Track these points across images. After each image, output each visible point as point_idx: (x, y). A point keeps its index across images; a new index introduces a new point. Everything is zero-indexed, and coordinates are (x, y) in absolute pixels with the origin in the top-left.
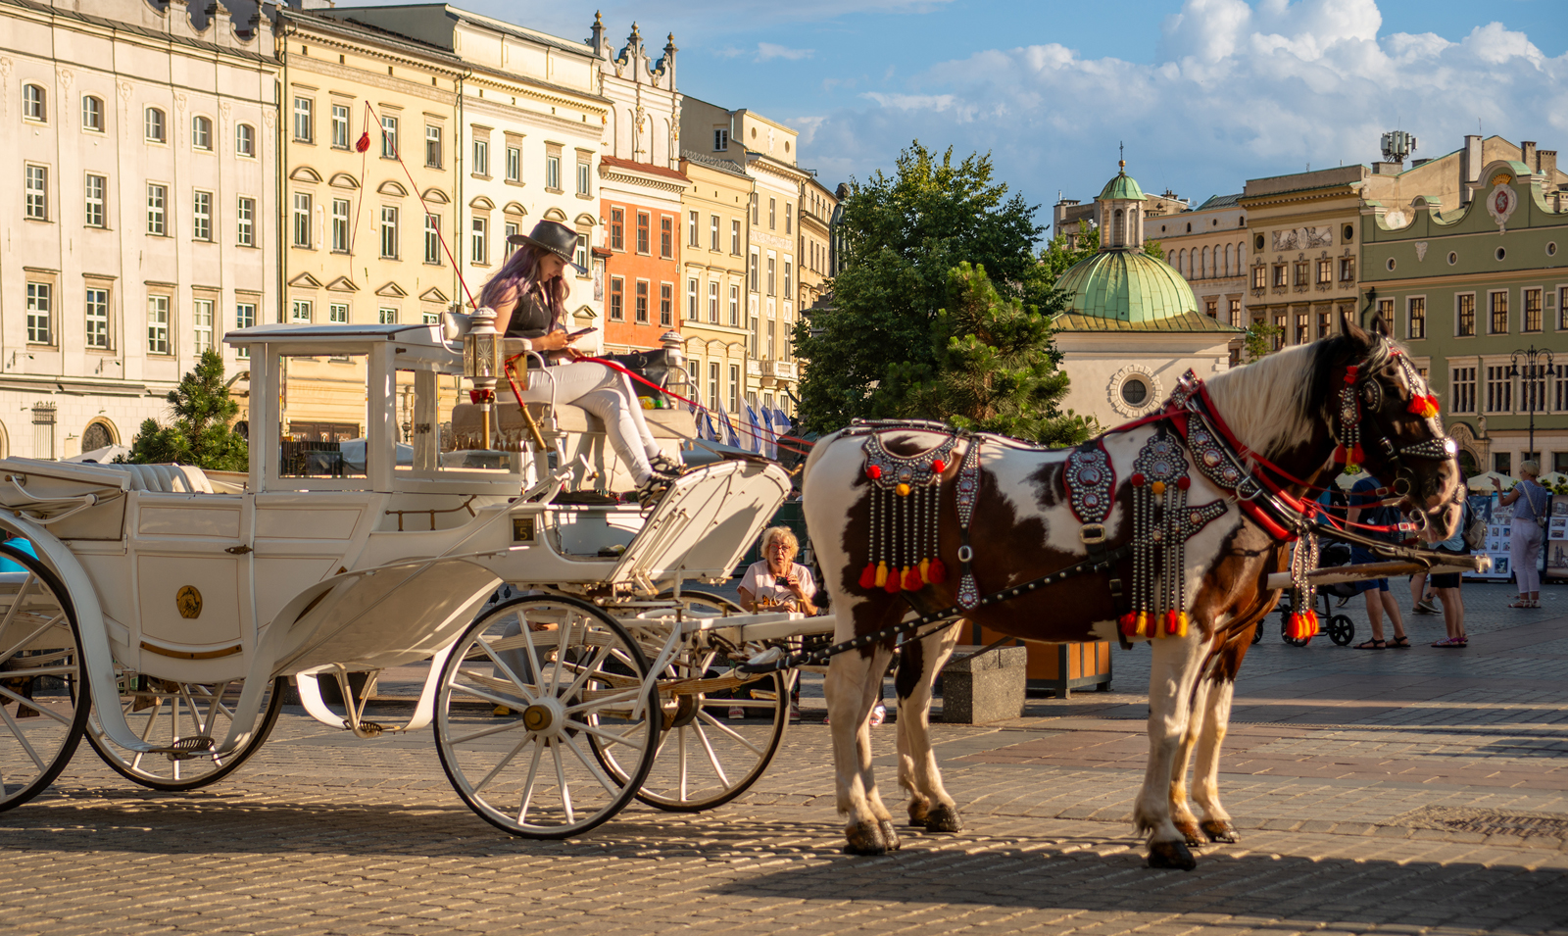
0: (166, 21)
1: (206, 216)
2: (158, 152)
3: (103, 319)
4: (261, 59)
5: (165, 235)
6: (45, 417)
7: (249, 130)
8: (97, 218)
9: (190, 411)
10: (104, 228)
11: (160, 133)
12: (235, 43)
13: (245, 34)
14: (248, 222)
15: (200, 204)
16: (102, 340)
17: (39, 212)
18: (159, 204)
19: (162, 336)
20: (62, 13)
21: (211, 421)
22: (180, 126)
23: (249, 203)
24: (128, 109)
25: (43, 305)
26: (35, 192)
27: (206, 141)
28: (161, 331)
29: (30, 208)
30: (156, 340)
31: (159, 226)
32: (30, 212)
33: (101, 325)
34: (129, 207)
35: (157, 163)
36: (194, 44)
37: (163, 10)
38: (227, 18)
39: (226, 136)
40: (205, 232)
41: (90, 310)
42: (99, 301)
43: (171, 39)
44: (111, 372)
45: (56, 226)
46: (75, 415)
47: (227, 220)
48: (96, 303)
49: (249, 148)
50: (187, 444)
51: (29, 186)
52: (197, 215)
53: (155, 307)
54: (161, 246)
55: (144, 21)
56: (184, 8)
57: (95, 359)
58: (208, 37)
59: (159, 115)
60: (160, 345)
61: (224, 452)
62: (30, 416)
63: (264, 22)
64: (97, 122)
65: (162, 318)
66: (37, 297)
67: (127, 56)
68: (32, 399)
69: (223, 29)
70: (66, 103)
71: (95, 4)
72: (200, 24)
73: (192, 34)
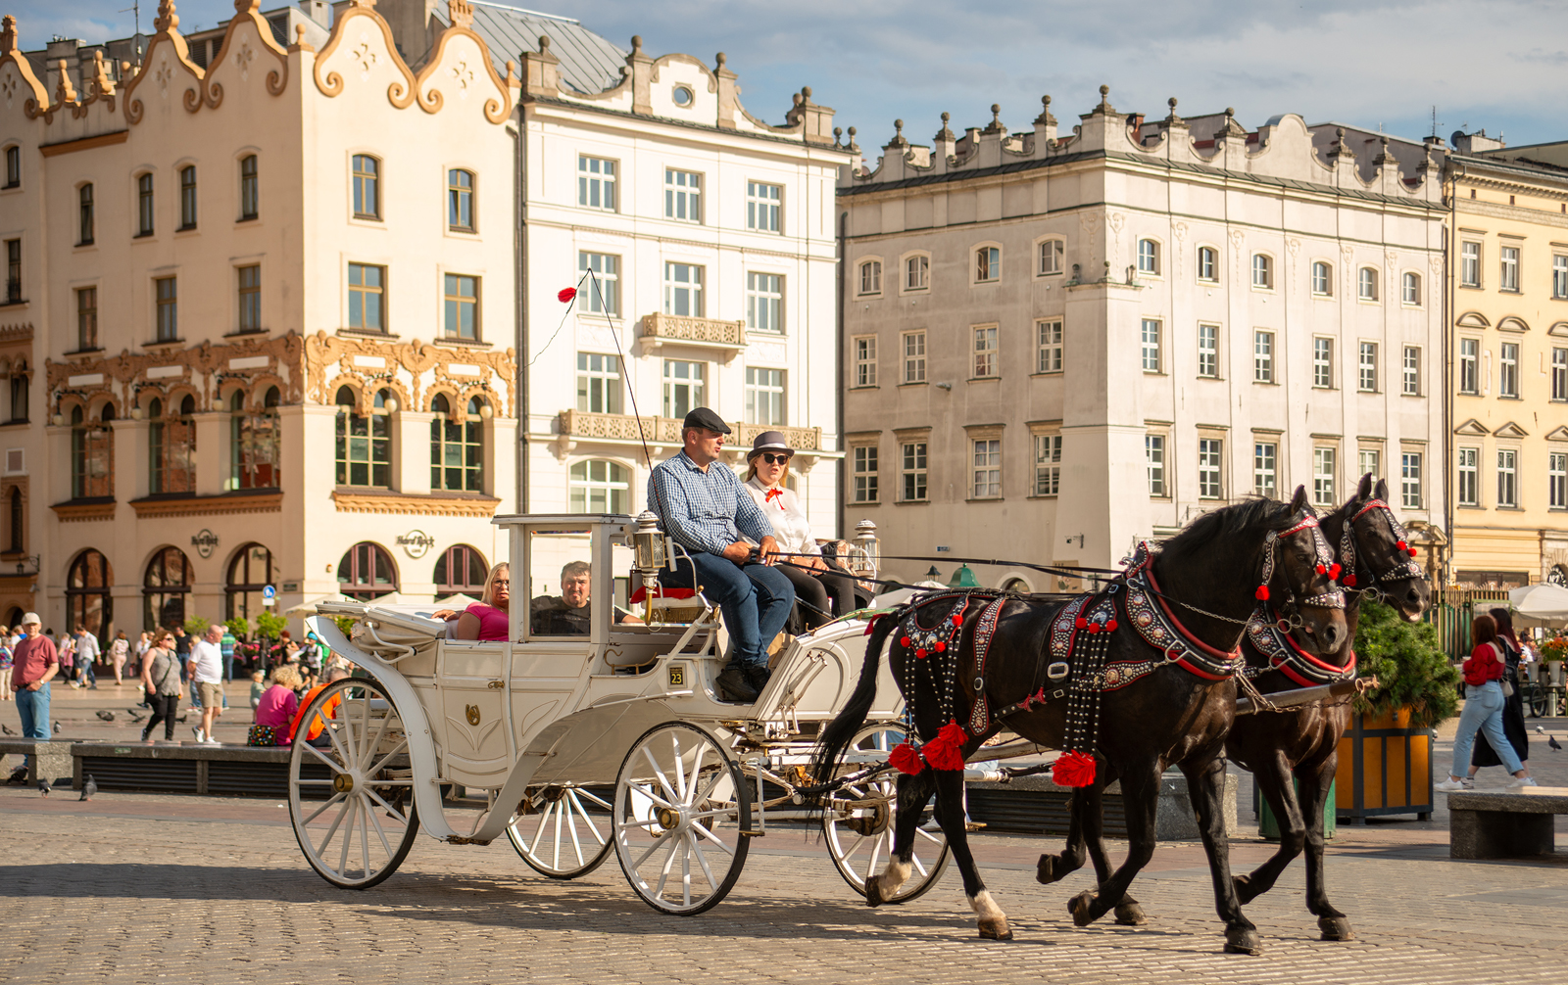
0: (1334, 175)
1: (1371, 367)
2: (1325, 306)
3: (1271, 472)
4: (1428, 206)
5: (1331, 388)
7: (1415, 278)
8: (1266, 373)
10: (1272, 383)
11: (1326, 287)
12: (1403, 192)
13: (1412, 182)
14: (1414, 371)
15: (1366, 355)
16: (1270, 493)
17: (1211, 370)
18: (1325, 357)
19: (1328, 487)
20: (1235, 176)
22: (1347, 278)
23: (1415, 352)
24: (1295, 266)
25: (1215, 461)
26: (1208, 351)
27: (1372, 292)
28: (1327, 482)
29: (1202, 367)
30: (1322, 491)
31: (1325, 379)
32: (1202, 371)
33: (1269, 478)
34: (1296, 362)
35: (1324, 314)
36: (1362, 196)
37: (1331, 165)
38: (1395, 167)
39: (1393, 285)
40: (1370, 383)
41: (1259, 464)
42: (1268, 454)
43: (1339, 193)
45: (1226, 383)
47: (1393, 371)
48: (1264, 457)
49: (1415, 297)
51: (1202, 346)
52: (1362, 366)
53: (1321, 460)
54: (1328, 398)
55: (1313, 177)
56: (1352, 160)
58: (1376, 187)
59: (1326, 268)
60: (1327, 496)
63: (1432, 168)
64: (1266, 280)
65: (1328, 470)
66: (1208, 453)
67: (1296, 213)
69: (1390, 179)
70: (1237, 263)
71: (1266, 163)
72: (1367, 176)
73: (1359, 186)
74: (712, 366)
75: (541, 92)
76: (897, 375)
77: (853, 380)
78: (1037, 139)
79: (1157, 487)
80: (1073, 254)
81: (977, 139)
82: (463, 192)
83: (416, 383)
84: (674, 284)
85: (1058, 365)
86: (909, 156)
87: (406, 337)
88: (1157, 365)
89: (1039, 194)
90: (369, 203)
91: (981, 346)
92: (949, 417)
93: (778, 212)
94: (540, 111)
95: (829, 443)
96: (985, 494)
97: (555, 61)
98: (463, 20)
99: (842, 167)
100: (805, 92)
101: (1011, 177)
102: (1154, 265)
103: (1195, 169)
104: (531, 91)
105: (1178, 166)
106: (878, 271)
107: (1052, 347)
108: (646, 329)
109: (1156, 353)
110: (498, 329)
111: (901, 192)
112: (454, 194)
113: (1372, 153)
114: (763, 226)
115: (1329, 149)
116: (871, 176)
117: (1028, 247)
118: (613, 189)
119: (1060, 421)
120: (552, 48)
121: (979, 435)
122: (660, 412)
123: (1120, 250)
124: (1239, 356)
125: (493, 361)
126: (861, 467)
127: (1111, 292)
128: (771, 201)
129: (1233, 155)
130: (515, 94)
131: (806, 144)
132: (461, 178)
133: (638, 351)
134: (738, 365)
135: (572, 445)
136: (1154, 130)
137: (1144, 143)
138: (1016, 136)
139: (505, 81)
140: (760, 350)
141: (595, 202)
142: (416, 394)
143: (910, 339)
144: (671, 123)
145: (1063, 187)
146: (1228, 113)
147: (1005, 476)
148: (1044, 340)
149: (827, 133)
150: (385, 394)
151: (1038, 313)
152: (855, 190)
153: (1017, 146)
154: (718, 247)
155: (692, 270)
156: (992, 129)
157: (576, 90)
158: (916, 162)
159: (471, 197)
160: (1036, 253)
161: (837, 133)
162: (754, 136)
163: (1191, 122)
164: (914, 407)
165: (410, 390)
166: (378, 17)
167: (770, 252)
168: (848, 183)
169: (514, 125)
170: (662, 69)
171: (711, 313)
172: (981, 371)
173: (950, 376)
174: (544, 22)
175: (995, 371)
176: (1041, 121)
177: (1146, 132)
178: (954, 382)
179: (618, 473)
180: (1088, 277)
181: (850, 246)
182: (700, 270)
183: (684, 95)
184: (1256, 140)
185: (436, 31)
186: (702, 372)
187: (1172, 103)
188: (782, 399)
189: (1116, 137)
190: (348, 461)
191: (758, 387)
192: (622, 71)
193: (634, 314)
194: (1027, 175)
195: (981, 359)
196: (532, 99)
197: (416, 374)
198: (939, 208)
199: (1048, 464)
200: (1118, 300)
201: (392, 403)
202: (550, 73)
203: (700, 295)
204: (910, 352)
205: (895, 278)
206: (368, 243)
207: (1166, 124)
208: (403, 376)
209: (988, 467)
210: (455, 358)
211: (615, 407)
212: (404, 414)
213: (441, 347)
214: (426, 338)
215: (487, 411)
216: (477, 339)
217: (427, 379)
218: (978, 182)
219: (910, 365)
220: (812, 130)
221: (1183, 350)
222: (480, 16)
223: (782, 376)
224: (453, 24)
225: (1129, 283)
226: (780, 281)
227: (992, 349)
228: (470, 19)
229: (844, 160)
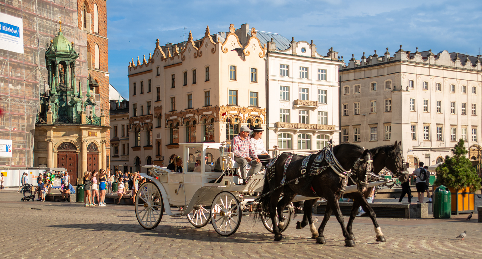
0: (455, 64)
1: (464, 109)
2: (453, 95)
3: (441, 134)
4: (478, 71)
5: (455, 114)
6: (428, 156)
7: (475, 88)
8: (439, 111)
9: (456, 153)
10: (441, 113)
11: (454, 90)
12: (472, 68)
13: (474, 66)
14: (475, 109)
15: (463, 106)
16: (441, 139)
17: (426, 110)
18: (453, 107)
19: (454, 137)
20: (432, 65)
21: (461, 155)
22: (459, 88)
23: (475, 105)
24: (446, 86)
25: (427, 131)
26: (426, 106)
27: (465, 91)
28: (454, 136)
29: (424, 109)
30: (453, 138)
31: (454, 112)
32: (424, 110)
33: (440, 135)
34: (446, 108)
35: (453, 97)
36: (462, 69)
37: (455, 62)
38: (470, 62)
39: (469, 90)
40: (464, 112)
41: (438, 132)
42: (440, 129)
43: (456, 68)
44: (442, 146)
45: (430, 113)
46: (434, 156)
47: (470, 109)
48: (439, 130)
49: (475, 92)
50: (456, 161)
51: (424, 105)
52: (462, 109)
53: (452, 131)
54: (454, 116)
55: (450, 65)
56: (460, 61)
57: (439, 143)
58: (465, 67)
59: (453, 86)
60: (453, 139)
61: (465, 162)
62: (424, 156)
63: (479, 62)
64: (439, 89)
65: (454, 133)
66: (426, 129)
67: (446, 73)
68: (425, 153)
69: (469, 65)
70: (432, 85)
71: (439, 62)
72: (463, 64)
73: (461, 67)
74: (310, 111)
75: (272, 50)
76: (353, 113)
77: (342, 114)
78: (385, 58)
79: (414, 138)
80: (394, 84)
81: (371, 58)
82: (254, 74)
83: (244, 116)
84: (301, 93)
85: (390, 110)
86: (355, 62)
87: (242, 106)
88: (414, 109)
89: (386, 70)
90: (234, 77)
91: (372, 105)
92: (365, 122)
93: (325, 76)
94: (271, 54)
95: (337, 128)
96: (373, 140)
97: (275, 43)
98: (254, 35)
99: (340, 65)
100: (331, 48)
101: (379, 67)
102: (413, 86)
103: (422, 64)
104: (269, 50)
105: (418, 63)
106: (348, 89)
107: (389, 105)
108: (295, 103)
109: (413, 106)
110: (262, 104)
111: (354, 70)
112: (252, 74)
113: (464, 59)
114: (322, 79)
115: (454, 58)
116: (347, 67)
117: (383, 82)
118: (288, 72)
119: (391, 123)
120: (274, 40)
121: (372, 126)
122: (298, 122)
123: (405, 82)
124: (433, 107)
125: (261, 112)
126: (344, 134)
127: (403, 93)
128: (323, 74)
129: (431, 60)
130: (266, 51)
131: (332, 60)
132: (254, 70)
133: (294, 108)
134: (316, 111)
135: (279, 130)
136: (413, 55)
137: (410, 58)
138: (380, 57)
139: (264, 48)
140: (321, 107)
141: (284, 75)
142: (244, 119)
143: (356, 104)
144: (301, 56)
145: (391, 68)
146: (430, 51)
147: (378, 135)
148: (387, 104)
149: (337, 57)
150: (237, 119)
151: (386, 98)
152: (342, 70)
153: (380, 59)
154: (312, 84)
155: (306, 90)
156: (375, 56)
157: (279, 49)
158: (357, 64)
159: (256, 75)
160: (385, 84)
161: (339, 57)
162: (320, 59)
163: (421, 53)
164: (357, 120)
165: (243, 118)
166: (236, 35)
167: (324, 85)
168: (341, 69)
169: (265, 58)
170: (299, 44)
171: (310, 99)
172: (372, 111)
173: (365, 113)
174: (272, 35)
175: (376, 111)
176: (386, 53)
177: (411, 55)
178: (366, 114)
179: (289, 136)
180: (397, 89)
181: (342, 83)
182: (308, 90)
183: (304, 50)
184: (437, 57)
185: (248, 38)
186: (308, 113)
187: (417, 48)
188: (326, 118)
189: (404, 57)
190: (229, 134)
191: (321, 116)
192: (290, 45)
193: (292, 100)
194: (383, 66)
195: (372, 109)
196: (270, 52)
197: (244, 115)
198: (362, 74)
199: (388, 132)
200: (404, 94)
201: (239, 121)
202: (273, 45)
203: (308, 95)
204: (356, 107)
205: (352, 90)
206: (233, 85)
207: (415, 54)
208: (241, 115)
209: (374, 134)
210: (252, 111)
211: (288, 121)
212: (241, 124)
213: (249, 108)
214: (246, 106)
215: (260, 122)
216: (257, 106)
217: (246, 115)
218: (371, 68)
219: (356, 110)
220: (333, 57)
221: (420, 106)
222: (258, 34)
223: (326, 113)
224: (252, 36)
225: (407, 90)
226: (326, 92)
227: (375, 106)
228: (256, 35)
229: (341, 64)
